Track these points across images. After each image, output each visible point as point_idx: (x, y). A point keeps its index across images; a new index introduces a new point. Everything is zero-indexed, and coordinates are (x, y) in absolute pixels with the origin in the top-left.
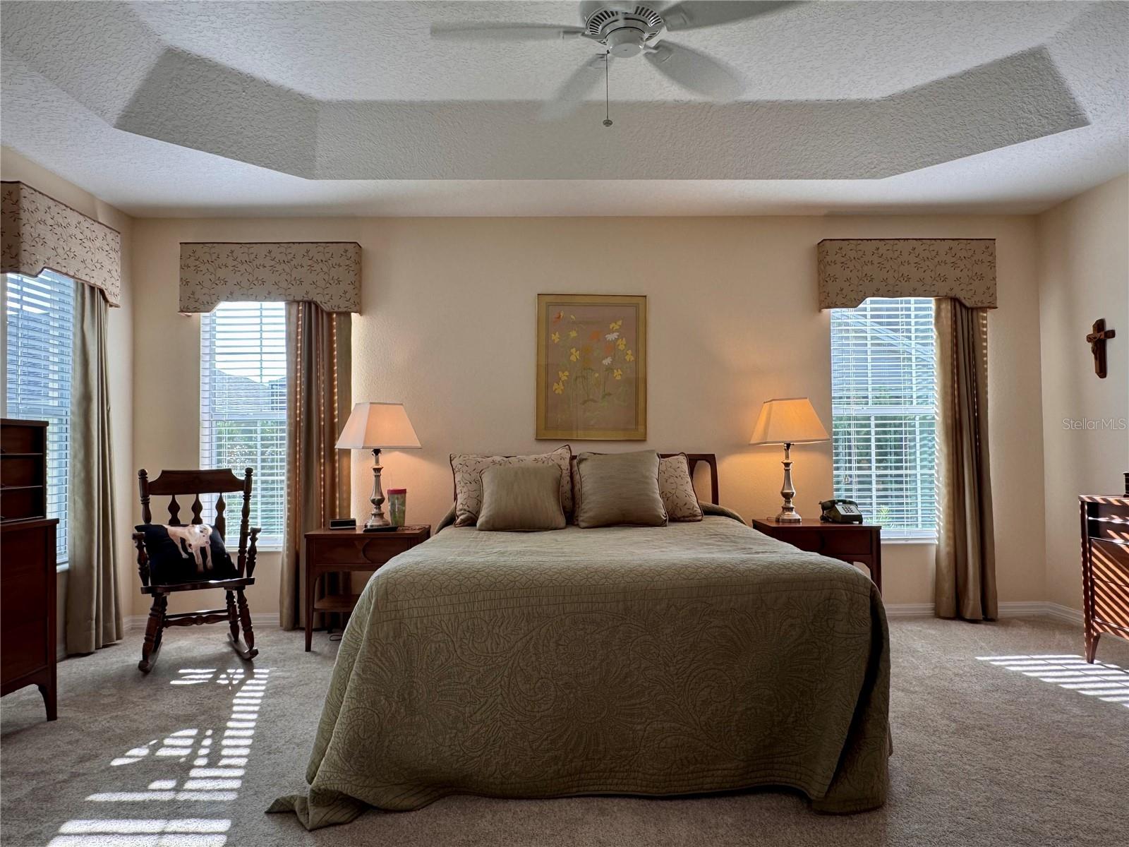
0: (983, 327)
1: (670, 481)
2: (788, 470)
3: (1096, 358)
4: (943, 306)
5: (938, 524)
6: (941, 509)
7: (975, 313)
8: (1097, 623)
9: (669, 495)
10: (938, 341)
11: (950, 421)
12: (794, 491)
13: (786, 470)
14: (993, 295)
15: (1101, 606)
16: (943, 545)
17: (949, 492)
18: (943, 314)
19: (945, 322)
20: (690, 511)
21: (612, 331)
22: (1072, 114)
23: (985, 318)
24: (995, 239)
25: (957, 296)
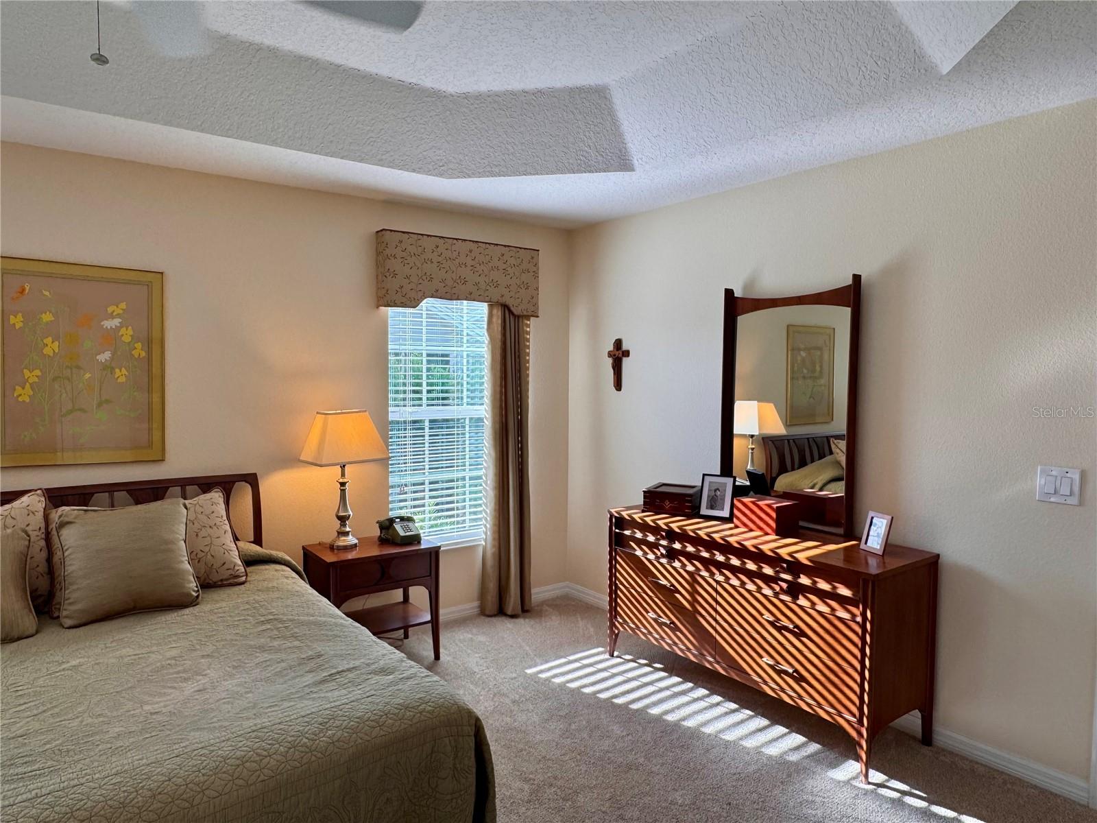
0: (527, 334)
1: (202, 533)
2: (344, 490)
3: (614, 374)
4: (495, 311)
5: (485, 526)
6: (488, 512)
7: (521, 320)
8: (618, 622)
9: (201, 555)
10: (490, 346)
11: (498, 426)
12: (351, 513)
13: (341, 490)
14: (536, 305)
15: (623, 609)
16: (489, 546)
17: (495, 496)
18: (494, 320)
19: (496, 328)
20: (230, 572)
21: (112, 316)
22: (622, 157)
23: (528, 326)
24: (538, 250)
25: (507, 303)
